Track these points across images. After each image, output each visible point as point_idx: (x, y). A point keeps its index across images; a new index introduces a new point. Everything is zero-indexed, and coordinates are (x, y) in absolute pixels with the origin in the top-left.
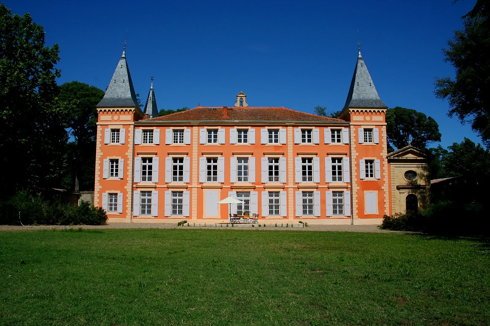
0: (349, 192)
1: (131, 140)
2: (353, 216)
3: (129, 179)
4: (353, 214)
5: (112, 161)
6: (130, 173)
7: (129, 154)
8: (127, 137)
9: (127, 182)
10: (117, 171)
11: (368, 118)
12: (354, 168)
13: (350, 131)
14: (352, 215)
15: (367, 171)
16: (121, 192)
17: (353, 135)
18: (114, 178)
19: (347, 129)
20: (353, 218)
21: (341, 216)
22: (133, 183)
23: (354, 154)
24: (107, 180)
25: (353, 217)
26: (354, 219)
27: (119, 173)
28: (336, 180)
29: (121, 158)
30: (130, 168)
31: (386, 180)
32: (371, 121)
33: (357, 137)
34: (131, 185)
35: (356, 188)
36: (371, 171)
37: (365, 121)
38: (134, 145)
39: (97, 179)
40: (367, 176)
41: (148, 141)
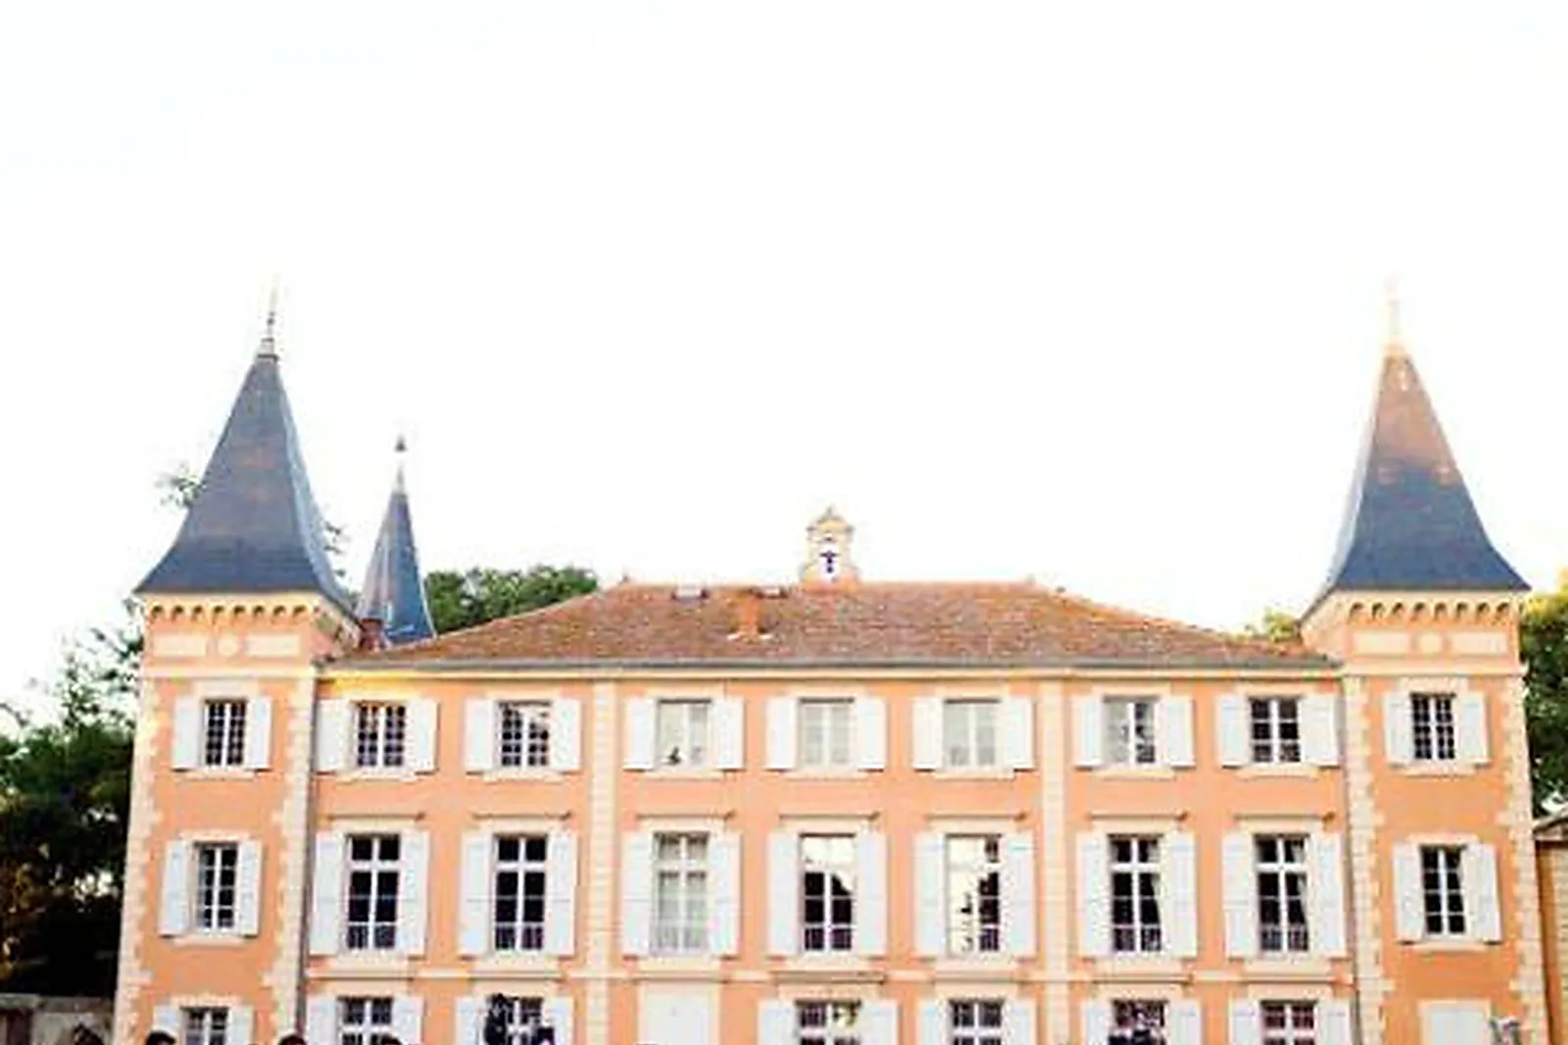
0: (1344, 1006)
1: (299, 752)
3: (287, 940)
5: (206, 852)
6: (290, 912)
7: (291, 817)
8: (279, 739)
9: (276, 952)
10: (227, 898)
11: (1430, 642)
12: (1366, 888)
13: (1341, 705)
15: (1432, 903)
16: (244, 1003)
17: (1357, 724)
18: (216, 934)
19: (1329, 699)
22: (305, 959)
23: (1365, 817)
24: (178, 942)
27: (238, 907)
28: (1276, 946)
30: (292, 886)
31: (1530, 946)
32: (1445, 654)
33: (1375, 735)
34: (294, 967)
35: (1374, 985)
36: (1456, 903)
37: (1414, 655)
38: (315, 774)
39: (131, 937)
40: (1434, 925)
41: (380, 755)
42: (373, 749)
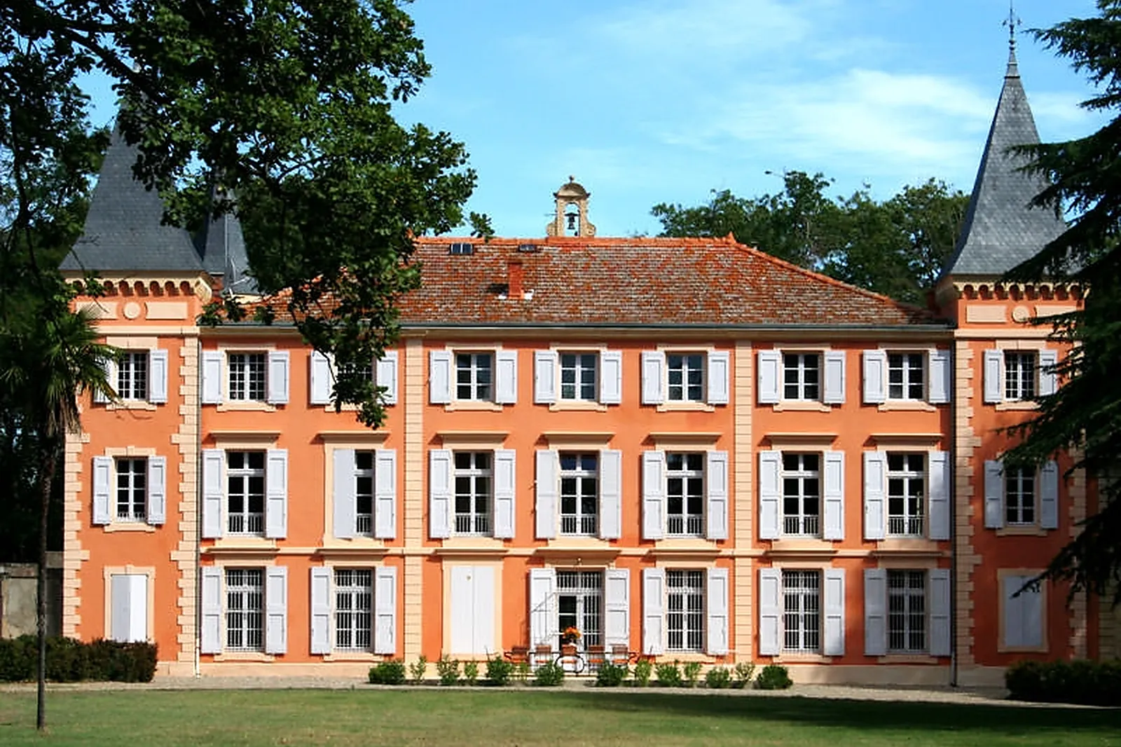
0: (946, 573)
1: (189, 389)
2: (956, 655)
3: (188, 526)
4: (956, 650)
5: (122, 463)
6: (188, 506)
7: (186, 438)
8: (176, 379)
9: (179, 535)
10: (140, 496)
11: (1021, 313)
12: (964, 491)
13: (954, 360)
14: (953, 656)
17: (964, 373)
18: (132, 523)
19: (946, 352)
20: (956, 664)
21: (917, 656)
22: (200, 540)
23: (967, 440)
24: (107, 529)
25: (956, 659)
26: (959, 667)
27: (147, 503)
29: (157, 454)
30: (189, 487)
33: (977, 382)
34: (194, 546)
35: (967, 559)
36: (1028, 501)
37: (1010, 323)
38: (202, 407)
39: (72, 524)
40: (1011, 517)
41: (246, 390)
42: (242, 386)
